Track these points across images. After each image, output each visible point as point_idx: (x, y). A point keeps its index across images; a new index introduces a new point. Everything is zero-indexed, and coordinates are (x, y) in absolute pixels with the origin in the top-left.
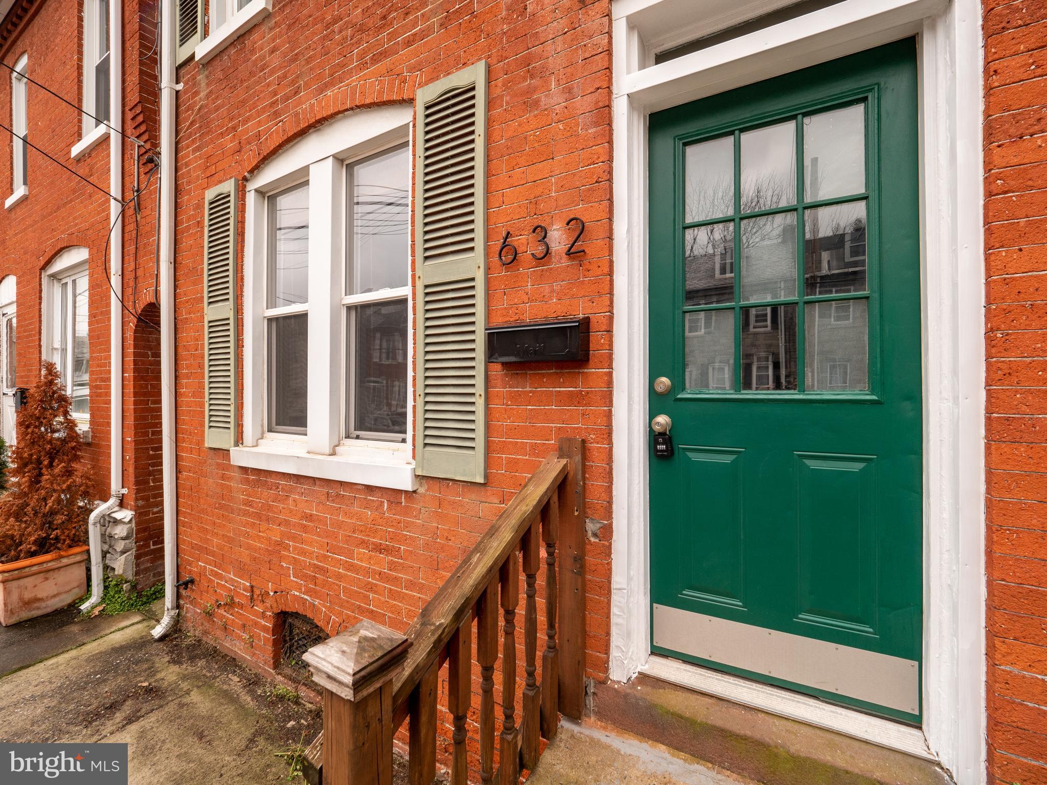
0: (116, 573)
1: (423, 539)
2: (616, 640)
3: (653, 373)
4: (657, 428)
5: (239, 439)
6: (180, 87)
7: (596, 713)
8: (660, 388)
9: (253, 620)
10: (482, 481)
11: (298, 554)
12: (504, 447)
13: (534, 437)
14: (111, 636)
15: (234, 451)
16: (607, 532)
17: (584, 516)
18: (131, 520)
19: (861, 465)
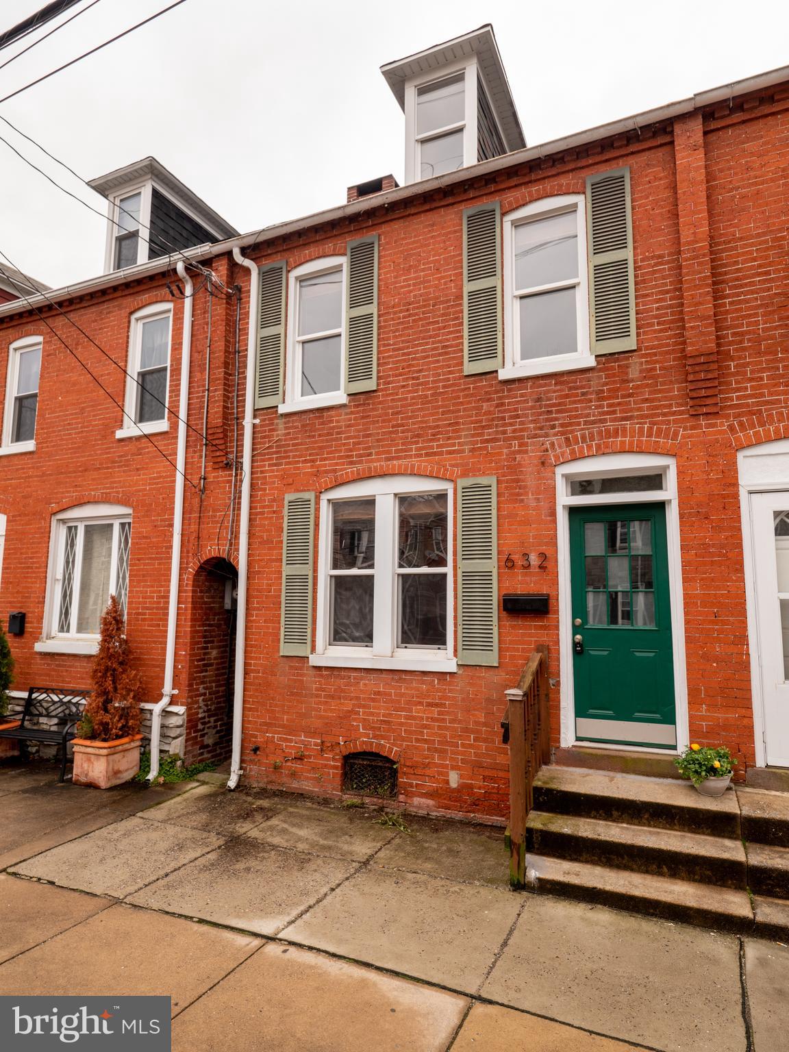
0: (171, 753)
1: (460, 697)
2: (563, 730)
3: (574, 618)
4: (577, 641)
5: (313, 649)
6: (257, 421)
7: (555, 762)
8: (577, 624)
9: (322, 764)
10: (497, 665)
11: (367, 716)
12: (508, 649)
13: (523, 644)
14: (193, 791)
15: (311, 657)
16: (558, 684)
17: (548, 678)
18: (184, 713)
19: (653, 654)
